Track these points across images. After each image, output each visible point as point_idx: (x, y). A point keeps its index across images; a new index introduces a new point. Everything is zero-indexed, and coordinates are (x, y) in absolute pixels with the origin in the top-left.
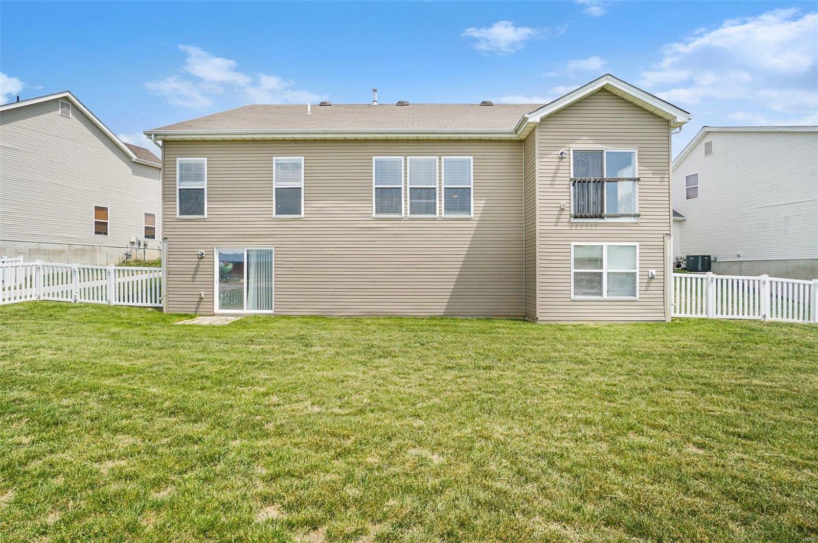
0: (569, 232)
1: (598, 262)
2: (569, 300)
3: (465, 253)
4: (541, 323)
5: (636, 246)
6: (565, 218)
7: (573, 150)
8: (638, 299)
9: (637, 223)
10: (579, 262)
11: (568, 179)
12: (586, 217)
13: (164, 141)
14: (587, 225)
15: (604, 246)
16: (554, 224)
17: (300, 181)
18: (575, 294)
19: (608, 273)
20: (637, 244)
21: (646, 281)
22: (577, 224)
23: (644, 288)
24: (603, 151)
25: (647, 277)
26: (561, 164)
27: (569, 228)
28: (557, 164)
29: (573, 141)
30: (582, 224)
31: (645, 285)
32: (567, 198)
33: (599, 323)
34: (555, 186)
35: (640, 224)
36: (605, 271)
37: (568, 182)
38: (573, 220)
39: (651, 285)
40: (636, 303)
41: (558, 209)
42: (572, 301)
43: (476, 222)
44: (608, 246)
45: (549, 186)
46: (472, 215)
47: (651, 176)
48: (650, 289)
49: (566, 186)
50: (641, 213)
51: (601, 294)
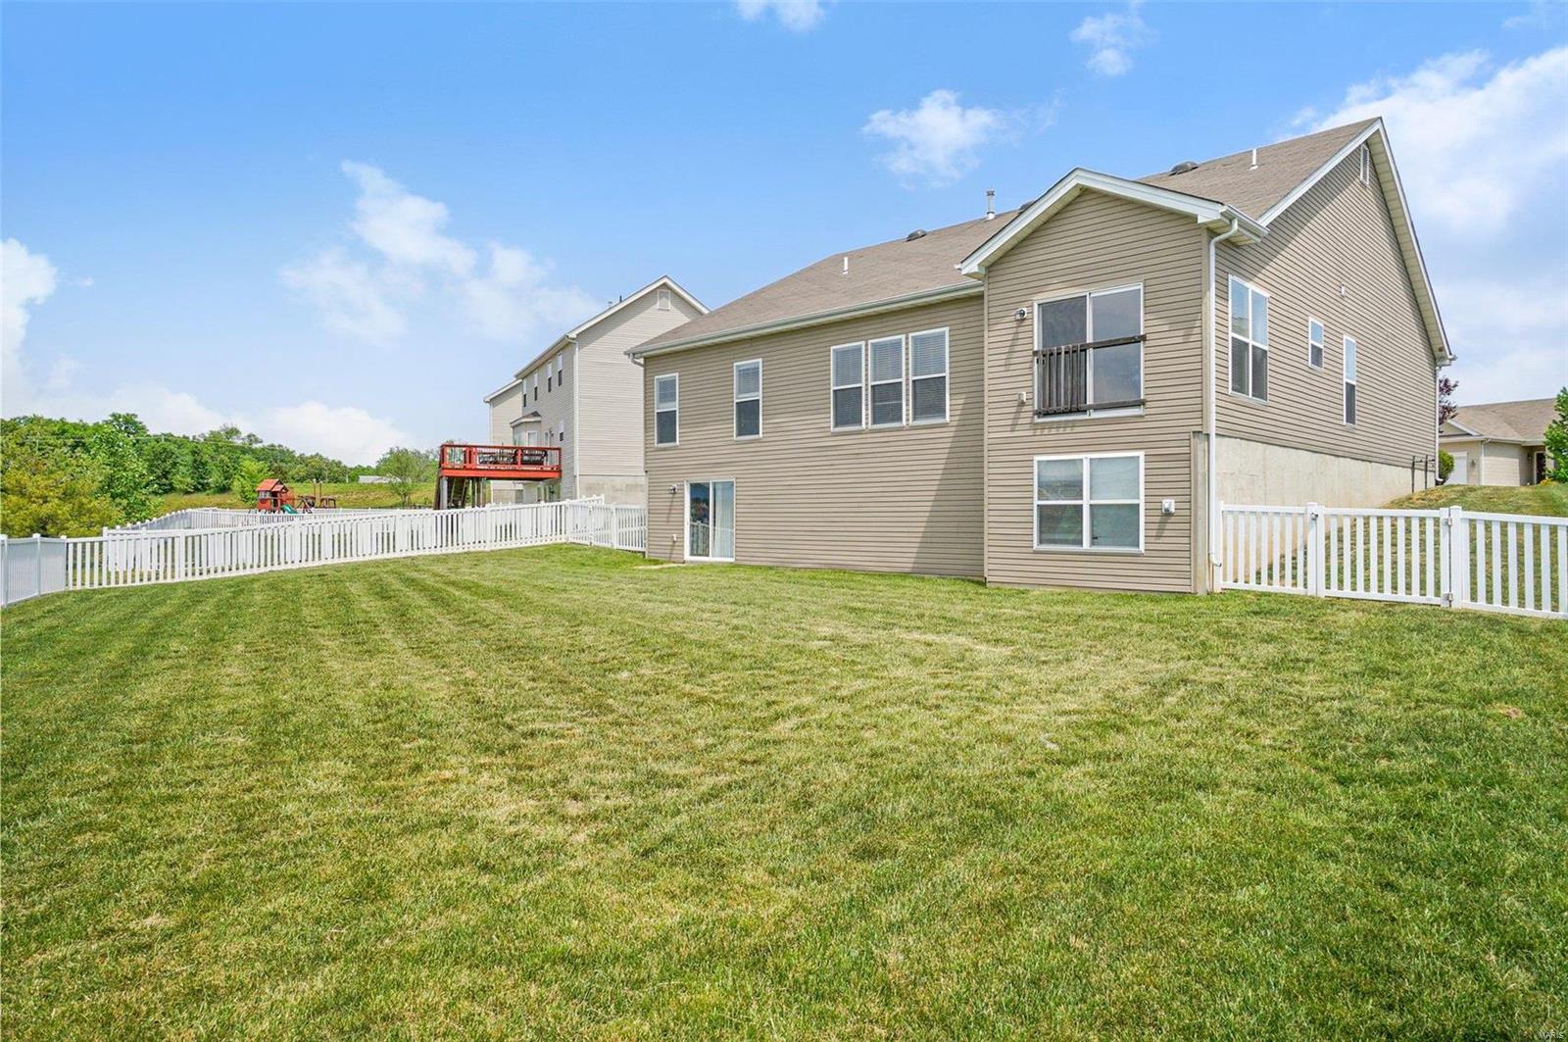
0: (1030, 439)
1: (1074, 487)
2: (1030, 550)
3: (939, 477)
4: (993, 586)
5: (1138, 457)
6: (1026, 417)
7: (1039, 305)
8: (1143, 552)
9: (1141, 416)
10: (1046, 488)
11: (1031, 353)
12: (1055, 413)
13: (645, 358)
14: (1058, 425)
15: (1084, 461)
16: (1009, 428)
17: (758, 391)
18: (1041, 542)
19: (1091, 505)
20: (1141, 454)
21: (1158, 519)
22: (1043, 426)
23: (1154, 533)
24: (1085, 296)
25: (1158, 513)
26: (1020, 329)
27: (1031, 433)
28: (1014, 330)
29: (1040, 289)
30: (1050, 426)
31: (1156, 526)
32: (1028, 385)
33: (1075, 590)
34: (1013, 367)
35: (1147, 418)
36: (1086, 502)
37: (1029, 359)
38: (1037, 420)
39: (1168, 526)
40: (1139, 560)
41: (1016, 403)
42: (1036, 552)
43: (953, 429)
44: (1091, 459)
45: (1002, 369)
46: (948, 419)
47: (1166, 328)
48: (1166, 533)
49: (1028, 365)
50: (1149, 398)
51: (1080, 543)
